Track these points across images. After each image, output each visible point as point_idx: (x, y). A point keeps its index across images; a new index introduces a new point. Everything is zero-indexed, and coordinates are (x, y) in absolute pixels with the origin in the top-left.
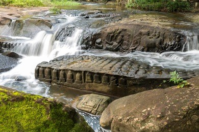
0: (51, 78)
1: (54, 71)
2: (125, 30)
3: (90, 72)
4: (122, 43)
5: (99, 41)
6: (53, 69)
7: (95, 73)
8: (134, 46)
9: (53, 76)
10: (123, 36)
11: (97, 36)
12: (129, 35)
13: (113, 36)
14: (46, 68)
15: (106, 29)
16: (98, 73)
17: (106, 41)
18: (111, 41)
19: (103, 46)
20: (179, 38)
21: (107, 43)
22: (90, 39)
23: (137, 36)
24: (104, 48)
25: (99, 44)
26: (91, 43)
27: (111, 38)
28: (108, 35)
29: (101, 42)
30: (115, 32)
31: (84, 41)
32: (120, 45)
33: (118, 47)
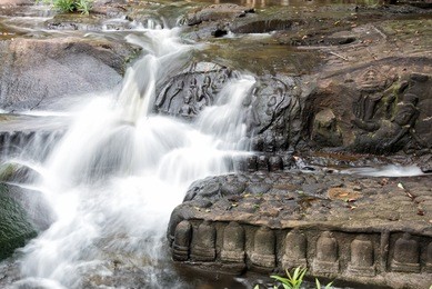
1: (261, 232)
5: (325, 117)
6: (258, 226)
10: (416, 101)
11: (318, 100)
13: (379, 101)
14: (226, 223)
15: (348, 76)
17: (353, 117)
18: (372, 117)
19: (341, 137)
22: (294, 111)
24: (348, 142)
25: (331, 126)
26: (297, 125)
27: (374, 109)
28: (361, 97)
29: (334, 120)
30: (385, 86)
31: (273, 120)
32: (408, 133)
33: (401, 137)
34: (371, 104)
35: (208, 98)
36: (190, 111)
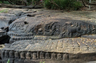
0: (14, 57)
1: (16, 52)
2: (57, 22)
3: (43, 52)
4: (55, 31)
5: (40, 29)
7: (46, 52)
8: (63, 32)
9: (16, 56)
10: (55, 26)
11: (39, 26)
12: (60, 25)
13: (49, 27)
14: (10, 51)
15: (44, 22)
16: (49, 52)
17: (45, 29)
18: (48, 29)
19: (43, 33)
20: (89, 26)
21: (45, 31)
22: (34, 28)
23: (64, 26)
24: (44, 34)
25: (41, 31)
26: (35, 31)
27: (48, 28)
28: (46, 26)
29: (42, 30)
30: (50, 24)
31: (31, 30)
32: (54, 32)
33: (53, 33)
34: (48, 27)
35: (20, 27)
36: (17, 29)
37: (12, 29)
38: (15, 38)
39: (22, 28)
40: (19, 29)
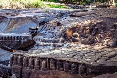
2: (100, 23)
6: (24, 56)
8: (108, 39)
12: (104, 28)
14: (19, 55)
21: (82, 36)
28: (83, 28)
30: (90, 25)
31: (62, 35)
32: (95, 38)
35: (51, 29)
36: (46, 32)
37: (40, 32)
38: (40, 44)
39: (53, 32)
40: (49, 32)
